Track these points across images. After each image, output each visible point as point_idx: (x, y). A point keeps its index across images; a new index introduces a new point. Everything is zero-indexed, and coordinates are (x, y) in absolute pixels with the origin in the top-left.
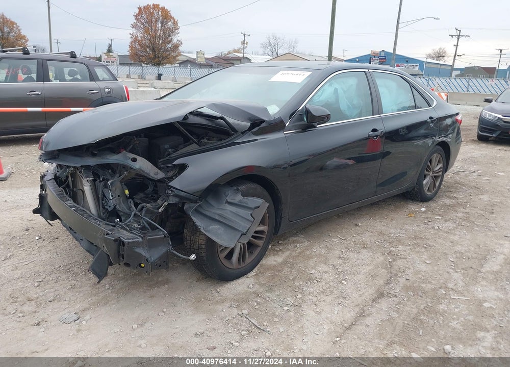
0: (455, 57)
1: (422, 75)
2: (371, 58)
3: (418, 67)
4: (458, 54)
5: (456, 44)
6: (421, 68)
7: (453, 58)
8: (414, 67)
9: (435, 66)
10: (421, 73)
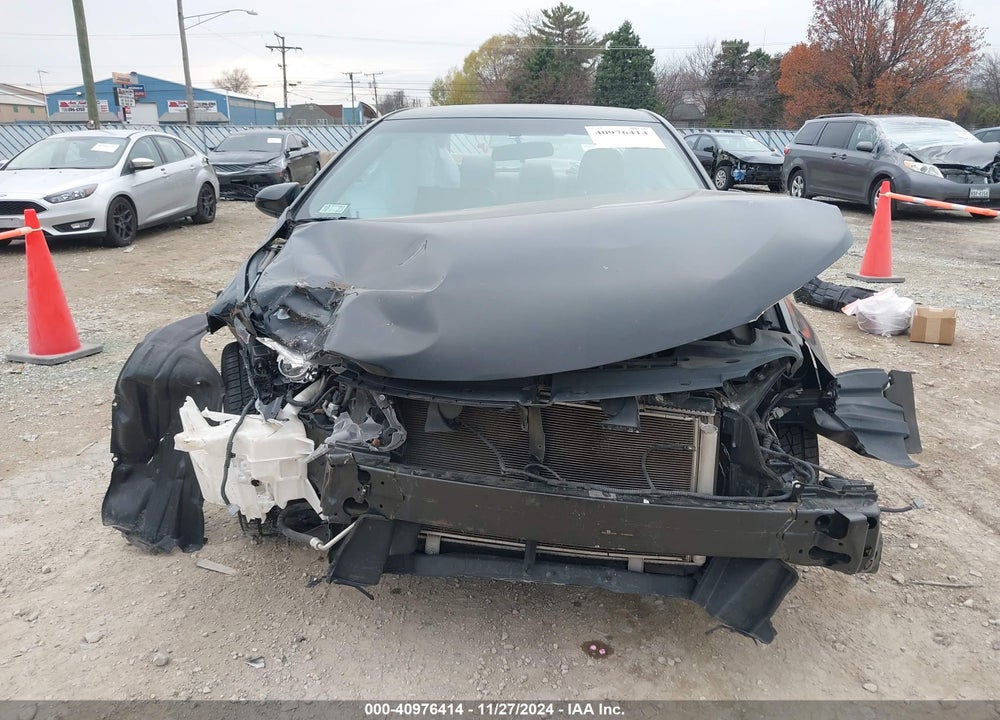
0: (285, 88)
1: (227, 122)
2: (115, 89)
3: (215, 107)
4: (288, 82)
5: (282, 64)
6: (222, 108)
7: (283, 89)
8: (207, 108)
9: (247, 104)
10: (224, 119)
